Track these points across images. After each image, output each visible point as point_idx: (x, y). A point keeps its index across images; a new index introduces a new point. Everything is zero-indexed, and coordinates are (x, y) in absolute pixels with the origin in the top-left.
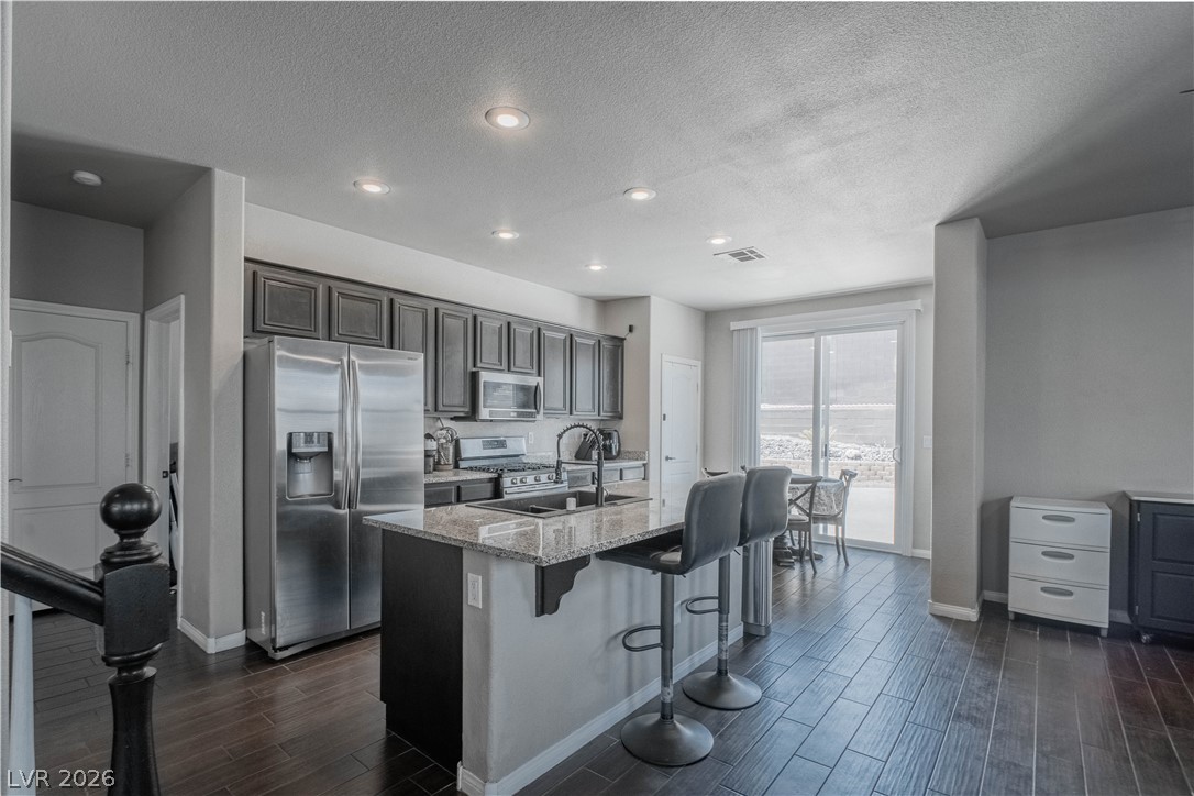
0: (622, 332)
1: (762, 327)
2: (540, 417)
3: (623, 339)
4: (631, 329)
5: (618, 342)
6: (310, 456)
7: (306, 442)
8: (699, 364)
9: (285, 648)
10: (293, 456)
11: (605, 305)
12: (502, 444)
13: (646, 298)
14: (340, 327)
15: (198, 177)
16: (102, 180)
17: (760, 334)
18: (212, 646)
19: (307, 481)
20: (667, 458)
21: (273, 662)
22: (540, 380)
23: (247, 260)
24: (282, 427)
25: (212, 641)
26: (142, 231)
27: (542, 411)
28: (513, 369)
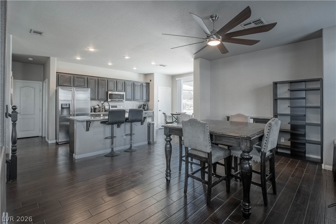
0: (149, 82)
1: (182, 79)
2: (124, 101)
3: (149, 83)
4: (151, 81)
5: (148, 84)
6: (66, 108)
7: (66, 105)
8: (170, 88)
9: (61, 142)
10: (62, 108)
11: (146, 75)
12: (116, 107)
13: (154, 73)
14: (76, 84)
15: (48, 58)
16: (33, 59)
17: (182, 81)
18: (50, 142)
19: (65, 113)
20: (160, 111)
21: (59, 144)
22: (124, 93)
23: (57, 72)
24: (60, 103)
25: (49, 141)
26: (43, 66)
27: (124, 100)
28: (117, 90)
